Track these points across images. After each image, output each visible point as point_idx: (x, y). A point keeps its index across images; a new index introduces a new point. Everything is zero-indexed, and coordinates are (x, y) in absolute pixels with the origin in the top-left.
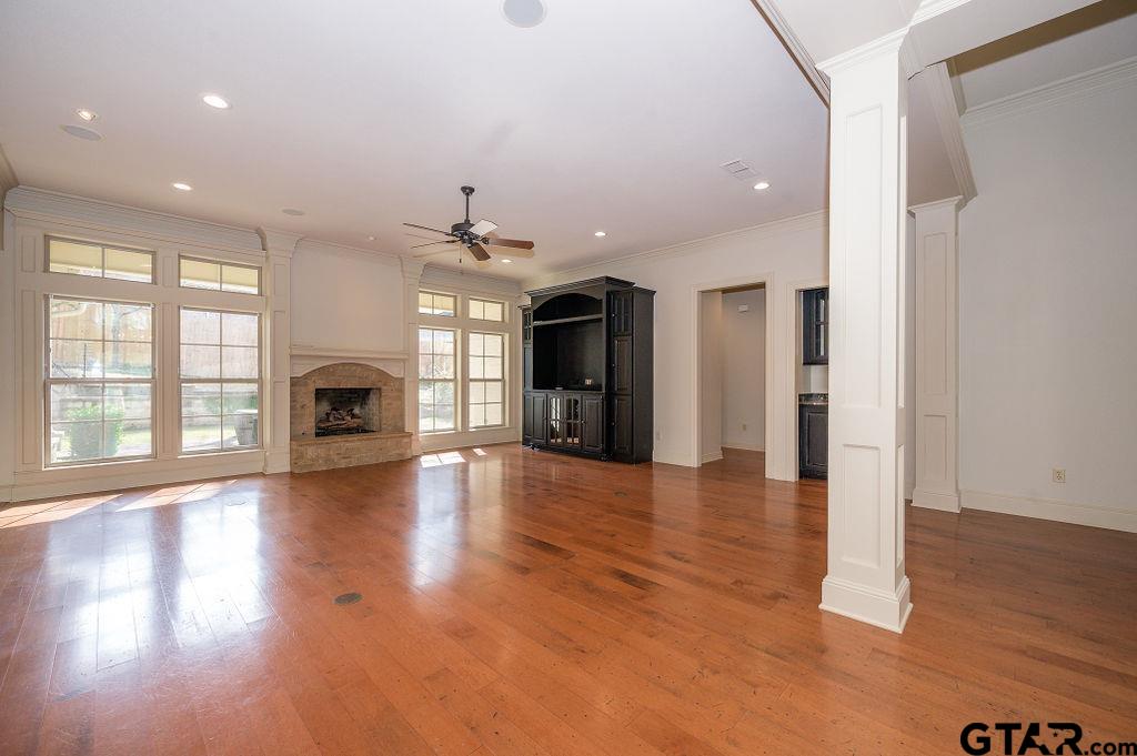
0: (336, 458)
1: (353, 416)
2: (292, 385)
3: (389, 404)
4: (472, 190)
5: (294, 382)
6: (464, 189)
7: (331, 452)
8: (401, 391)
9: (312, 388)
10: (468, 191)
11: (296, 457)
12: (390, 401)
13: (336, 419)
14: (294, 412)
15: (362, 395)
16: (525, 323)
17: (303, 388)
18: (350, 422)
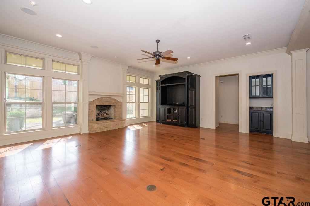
0: (103, 128)
1: (107, 114)
2: (89, 104)
3: (118, 110)
4: (159, 41)
5: (90, 103)
6: (156, 41)
7: (102, 126)
8: (121, 106)
9: (95, 105)
10: (158, 41)
11: (90, 128)
12: (118, 109)
13: (102, 115)
14: (89, 113)
15: (108, 107)
16: (157, 85)
17: (92, 105)
18: (105, 116)
